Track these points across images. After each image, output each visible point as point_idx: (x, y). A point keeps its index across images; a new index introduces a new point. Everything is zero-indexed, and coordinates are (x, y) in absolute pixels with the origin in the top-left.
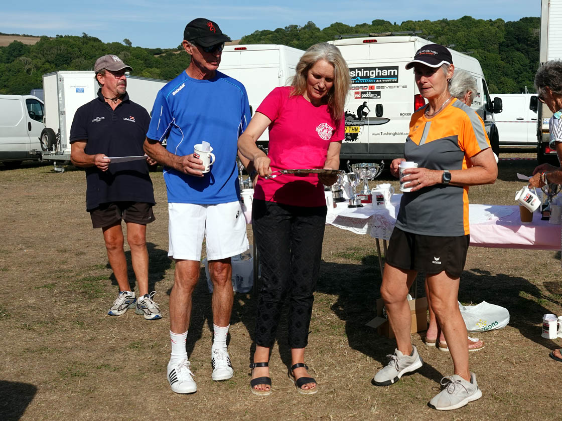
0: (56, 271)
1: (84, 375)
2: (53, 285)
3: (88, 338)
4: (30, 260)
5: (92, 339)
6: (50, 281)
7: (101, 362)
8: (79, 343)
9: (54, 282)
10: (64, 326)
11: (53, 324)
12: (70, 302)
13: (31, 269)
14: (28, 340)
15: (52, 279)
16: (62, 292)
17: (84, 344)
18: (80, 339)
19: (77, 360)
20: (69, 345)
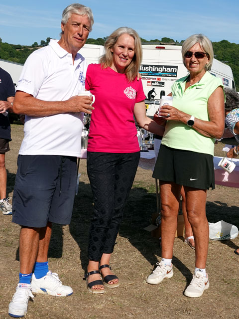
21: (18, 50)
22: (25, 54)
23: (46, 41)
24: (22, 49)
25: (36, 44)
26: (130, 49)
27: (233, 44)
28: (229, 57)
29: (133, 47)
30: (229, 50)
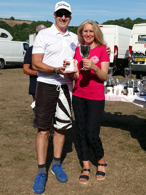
0: (23, 111)
1: (24, 160)
2: (20, 117)
3: (28, 142)
4: (14, 105)
5: (30, 143)
6: (20, 115)
7: (32, 154)
8: (24, 144)
9: (21, 115)
10: (20, 136)
11: (16, 134)
12: (25, 125)
13: (14, 109)
14: (5, 141)
15: (21, 114)
16: (23, 120)
17: (26, 145)
18: (25, 142)
19: (22, 152)
20: (21, 144)
21: (72, 29)
22: (75, 31)
24: (74, 28)
26: (91, 31)
29: (92, 30)
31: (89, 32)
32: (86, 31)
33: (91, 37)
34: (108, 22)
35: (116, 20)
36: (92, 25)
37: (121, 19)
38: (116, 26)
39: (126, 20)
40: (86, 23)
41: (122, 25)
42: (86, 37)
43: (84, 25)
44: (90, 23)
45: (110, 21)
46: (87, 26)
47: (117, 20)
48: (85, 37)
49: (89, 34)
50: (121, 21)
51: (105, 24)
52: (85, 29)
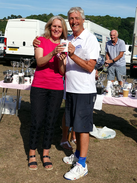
23: (11, 17)
25: (5, 18)
26: (59, 27)
27: (112, 17)
28: (110, 24)
29: (61, 26)
30: (110, 20)
31: (57, 27)
32: (55, 26)
33: (59, 32)
34: (32, 16)
35: (39, 15)
36: (61, 21)
37: (44, 14)
38: (38, 21)
39: (49, 15)
40: (55, 19)
41: (45, 20)
42: (55, 31)
43: (53, 20)
44: (59, 19)
45: (34, 15)
46: (56, 22)
47: (41, 15)
48: (53, 31)
49: (57, 29)
50: (44, 16)
51: (28, 18)
52: (54, 24)
